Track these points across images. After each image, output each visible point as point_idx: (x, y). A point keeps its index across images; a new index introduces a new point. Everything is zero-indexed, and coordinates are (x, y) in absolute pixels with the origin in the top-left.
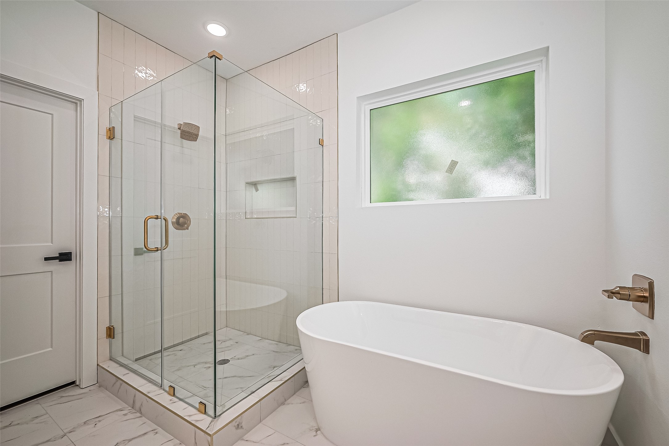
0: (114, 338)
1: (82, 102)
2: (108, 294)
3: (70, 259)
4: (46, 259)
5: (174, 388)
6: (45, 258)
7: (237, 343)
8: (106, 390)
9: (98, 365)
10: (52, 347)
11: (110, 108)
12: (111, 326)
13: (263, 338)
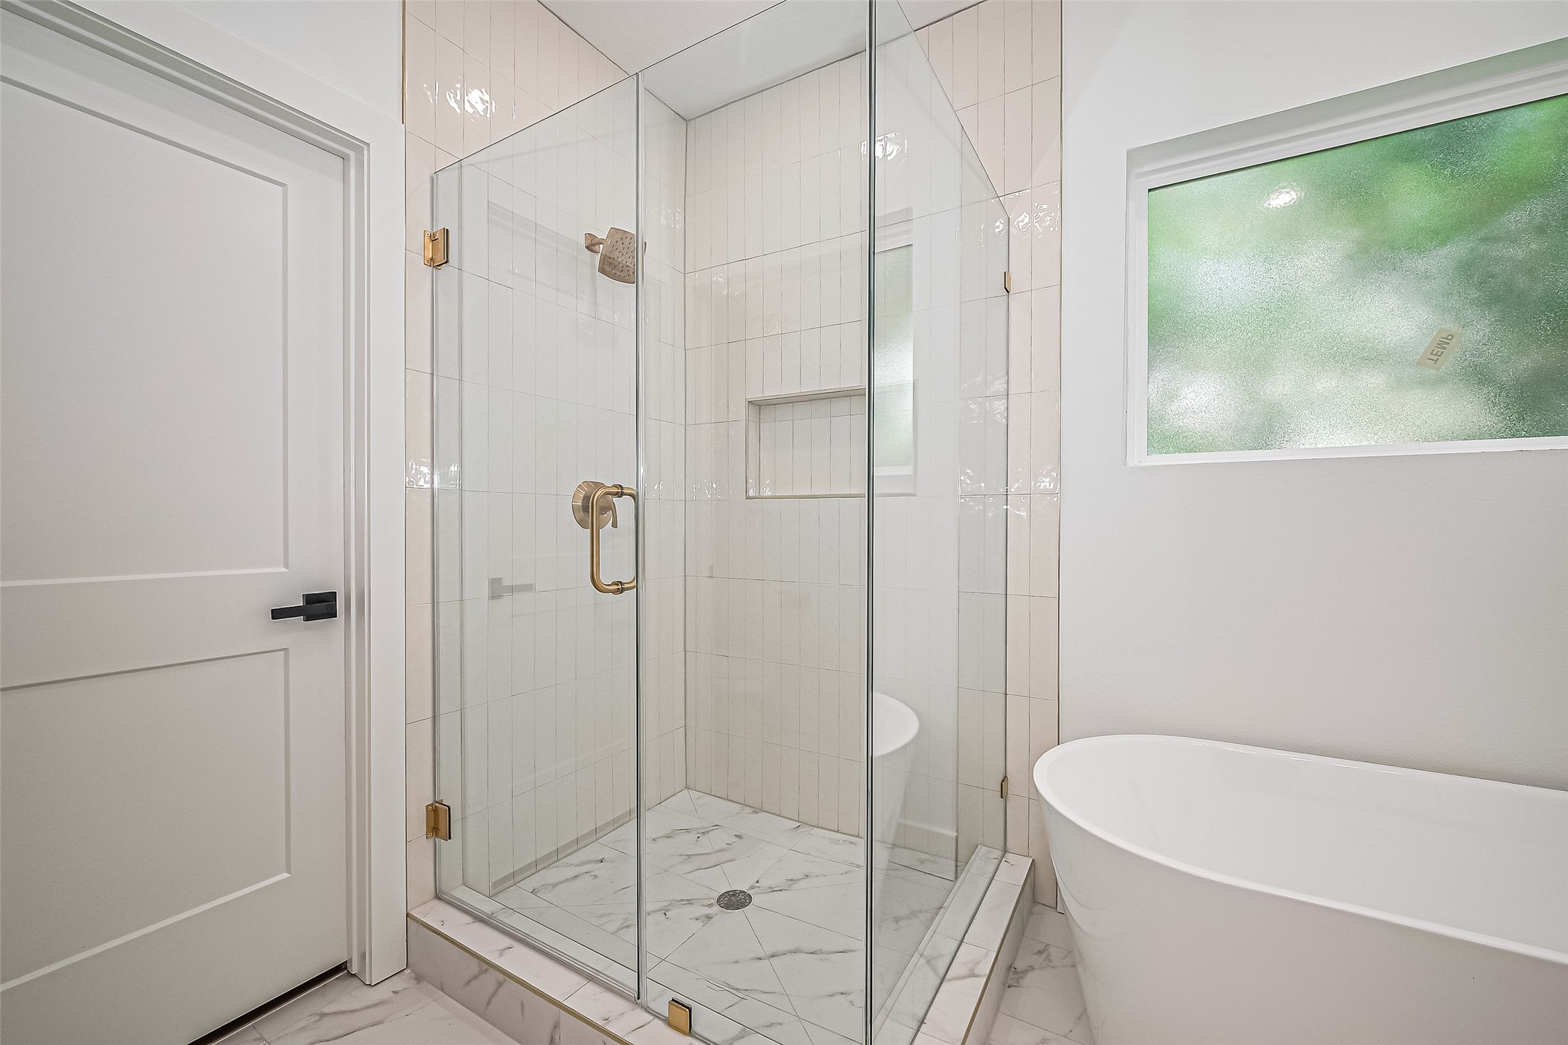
0: (450, 838)
1: (366, 152)
2: (430, 714)
3: (332, 614)
4: (277, 614)
5: (690, 1010)
6: (272, 610)
7: (739, 837)
8: (441, 993)
9: (407, 915)
10: (288, 871)
11: (435, 176)
12: (437, 802)
13: (802, 823)
